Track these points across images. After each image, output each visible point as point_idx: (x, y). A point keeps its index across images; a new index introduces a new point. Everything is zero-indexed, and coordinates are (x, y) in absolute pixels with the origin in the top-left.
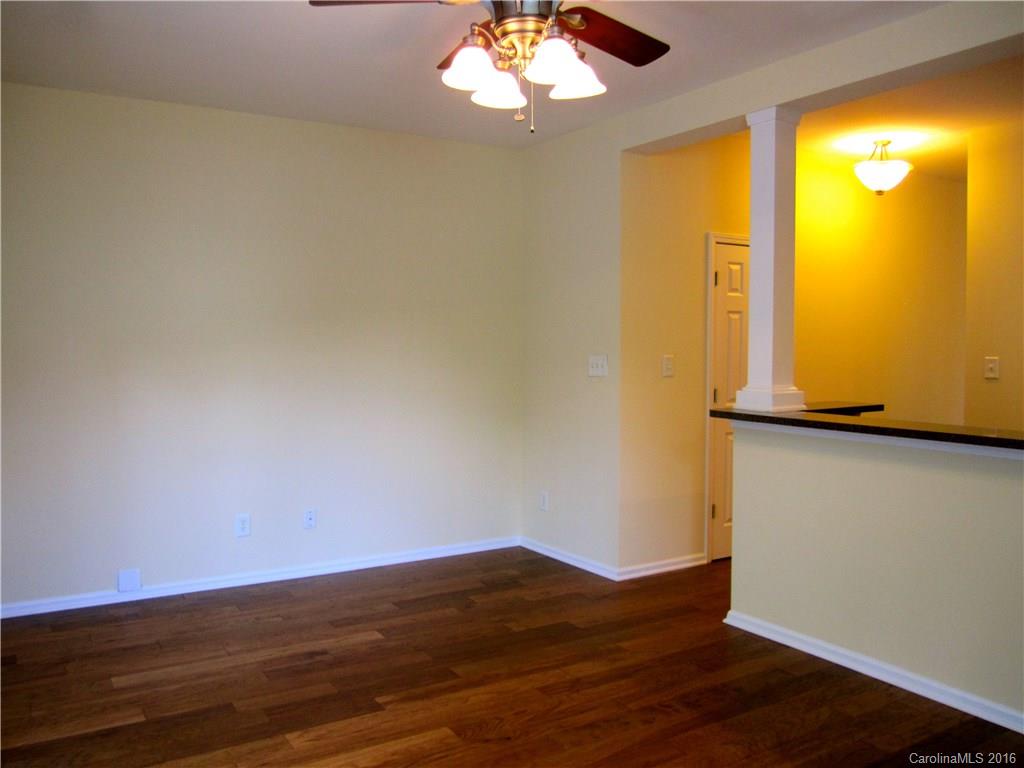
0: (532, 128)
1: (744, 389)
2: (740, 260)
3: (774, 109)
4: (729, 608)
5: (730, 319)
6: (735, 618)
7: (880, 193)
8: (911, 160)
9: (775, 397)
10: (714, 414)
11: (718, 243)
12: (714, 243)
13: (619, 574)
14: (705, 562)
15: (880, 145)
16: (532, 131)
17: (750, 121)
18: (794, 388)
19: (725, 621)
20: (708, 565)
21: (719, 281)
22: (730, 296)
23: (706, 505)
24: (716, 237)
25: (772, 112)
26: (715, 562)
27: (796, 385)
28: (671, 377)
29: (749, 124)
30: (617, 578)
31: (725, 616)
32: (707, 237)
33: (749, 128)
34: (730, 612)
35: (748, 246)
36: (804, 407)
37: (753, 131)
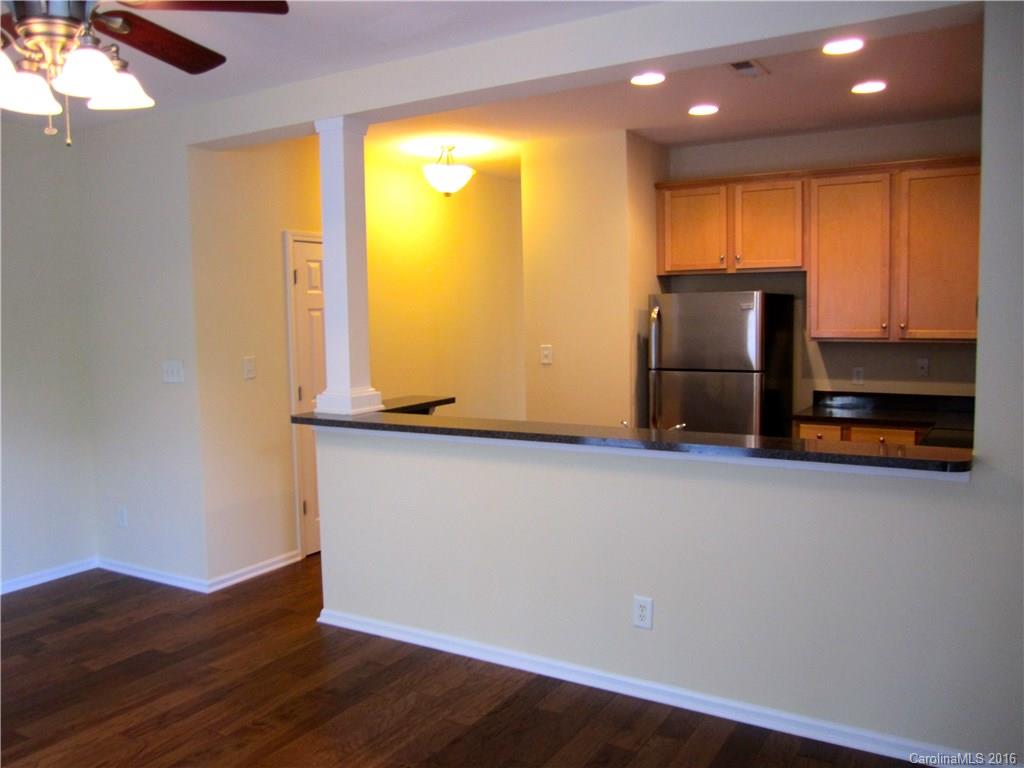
0: (69, 141)
1: (324, 393)
2: (319, 259)
3: (341, 118)
4: (321, 607)
5: (311, 317)
6: (329, 616)
7: (448, 195)
8: (473, 166)
9: (354, 400)
10: (295, 420)
11: (296, 241)
12: (291, 241)
13: (211, 586)
14: (299, 559)
15: (446, 150)
16: (69, 145)
17: (319, 127)
18: (373, 389)
19: (319, 620)
20: (302, 561)
21: (298, 280)
22: (311, 295)
23: (297, 502)
24: (294, 235)
25: (340, 122)
26: (308, 556)
27: (373, 386)
28: (251, 379)
29: (317, 131)
30: (208, 590)
31: (318, 615)
32: (284, 234)
33: (317, 134)
34: (323, 611)
35: (320, 243)
36: (382, 407)
37: (322, 138)
